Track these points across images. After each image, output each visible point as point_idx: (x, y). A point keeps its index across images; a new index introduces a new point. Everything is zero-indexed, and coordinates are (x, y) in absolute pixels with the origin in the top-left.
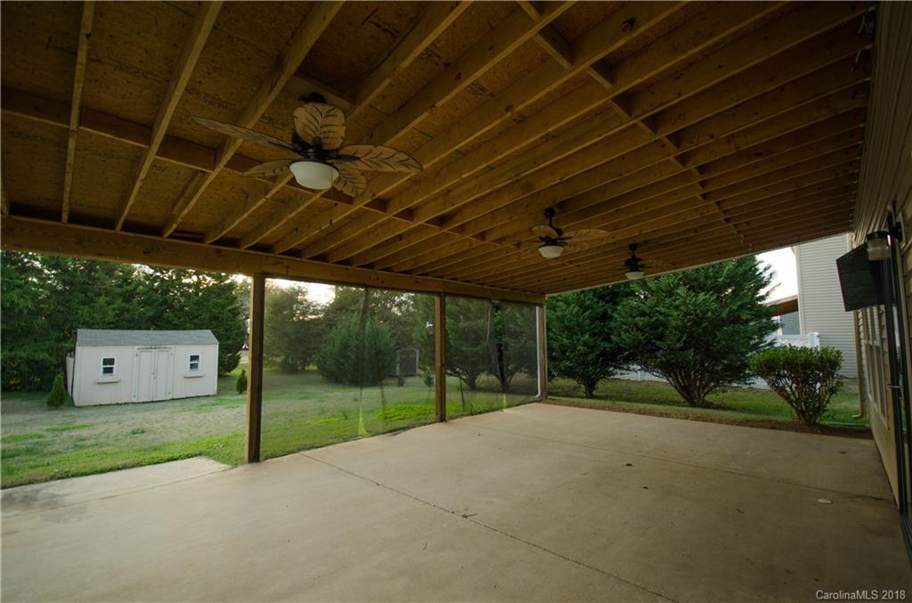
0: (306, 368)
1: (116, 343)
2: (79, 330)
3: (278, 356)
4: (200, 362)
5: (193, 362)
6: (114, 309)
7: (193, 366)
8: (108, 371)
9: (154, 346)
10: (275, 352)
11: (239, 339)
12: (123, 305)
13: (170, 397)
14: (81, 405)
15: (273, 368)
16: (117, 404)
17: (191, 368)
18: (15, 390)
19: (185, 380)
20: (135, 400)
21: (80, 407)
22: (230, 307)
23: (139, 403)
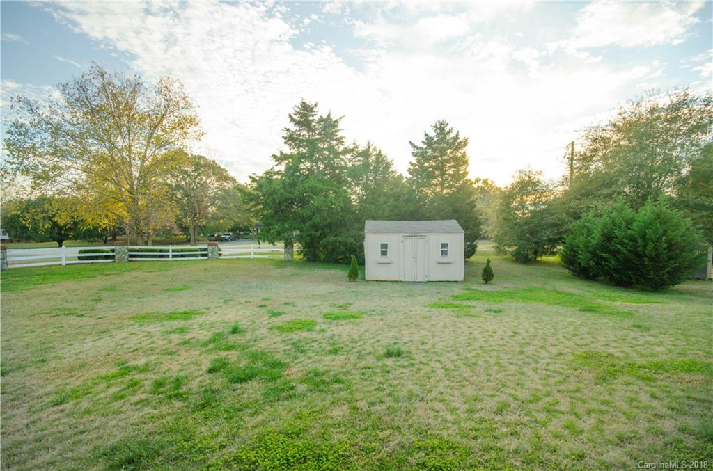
0: (539, 259)
1: (388, 231)
2: (366, 221)
3: (510, 246)
4: (450, 249)
5: (444, 249)
6: (389, 206)
7: (444, 253)
8: (384, 253)
9: (414, 234)
10: (507, 242)
11: (476, 229)
12: (394, 203)
13: (427, 280)
14: (369, 279)
15: (504, 257)
16: (391, 281)
17: (442, 254)
18: (339, 263)
19: (437, 265)
20: (402, 279)
21: (368, 281)
22: (467, 202)
23: (405, 282)
